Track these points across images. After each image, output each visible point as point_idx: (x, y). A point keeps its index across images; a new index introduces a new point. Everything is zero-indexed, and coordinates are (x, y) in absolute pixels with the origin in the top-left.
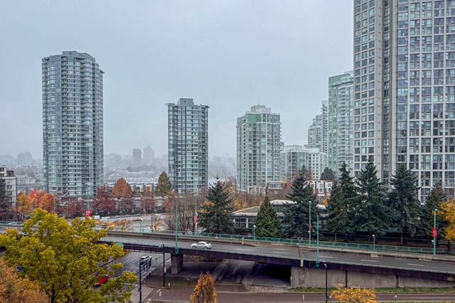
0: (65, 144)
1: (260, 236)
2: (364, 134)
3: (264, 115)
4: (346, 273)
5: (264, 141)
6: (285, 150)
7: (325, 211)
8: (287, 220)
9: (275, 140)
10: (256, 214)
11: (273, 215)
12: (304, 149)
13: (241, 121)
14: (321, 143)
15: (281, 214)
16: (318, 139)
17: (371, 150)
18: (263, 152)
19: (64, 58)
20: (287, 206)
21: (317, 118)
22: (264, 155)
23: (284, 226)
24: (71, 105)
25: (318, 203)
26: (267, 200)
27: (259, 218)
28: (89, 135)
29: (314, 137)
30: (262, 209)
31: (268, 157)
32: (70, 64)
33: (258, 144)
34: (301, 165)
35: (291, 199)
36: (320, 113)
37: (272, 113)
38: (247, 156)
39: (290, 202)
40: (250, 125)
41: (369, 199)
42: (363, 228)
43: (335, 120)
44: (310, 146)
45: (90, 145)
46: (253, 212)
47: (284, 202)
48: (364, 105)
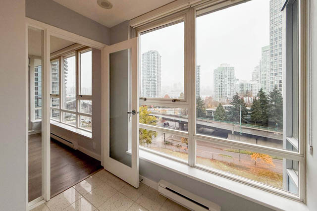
0: (148, 82)
1: (216, 120)
2: (276, 74)
3: (226, 68)
4: (257, 140)
5: (226, 79)
6: (238, 83)
7: (250, 111)
8: (230, 113)
9: (231, 78)
10: (215, 110)
11: (223, 111)
12: (248, 82)
13: (215, 71)
14: (259, 79)
15: (227, 111)
16: (257, 77)
17: (280, 82)
18: (225, 84)
19: (148, 53)
20: (231, 107)
21: (257, 67)
22: (226, 85)
23: (228, 116)
24: (150, 69)
25: (246, 107)
26: (220, 104)
27: (216, 112)
28: (156, 79)
29: (255, 76)
30: (218, 108)
31: (228, 86)
32: (150, 55)
33: (223, 80)
34: (246, 89)
35: (232, 104)
36: (259, 64)
37: (230, 66)
38: (218, 86)
39: (231, 106)
40: (219, 72)
41: (275, 106)
42: (271, 120)
43: (266, 67)
44: (253, 80)
45: (156, 82)
46: (214, 109)
47: (229, 105)
48: (275, 60)
